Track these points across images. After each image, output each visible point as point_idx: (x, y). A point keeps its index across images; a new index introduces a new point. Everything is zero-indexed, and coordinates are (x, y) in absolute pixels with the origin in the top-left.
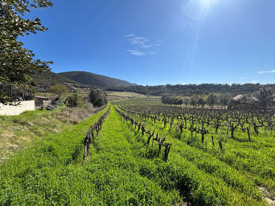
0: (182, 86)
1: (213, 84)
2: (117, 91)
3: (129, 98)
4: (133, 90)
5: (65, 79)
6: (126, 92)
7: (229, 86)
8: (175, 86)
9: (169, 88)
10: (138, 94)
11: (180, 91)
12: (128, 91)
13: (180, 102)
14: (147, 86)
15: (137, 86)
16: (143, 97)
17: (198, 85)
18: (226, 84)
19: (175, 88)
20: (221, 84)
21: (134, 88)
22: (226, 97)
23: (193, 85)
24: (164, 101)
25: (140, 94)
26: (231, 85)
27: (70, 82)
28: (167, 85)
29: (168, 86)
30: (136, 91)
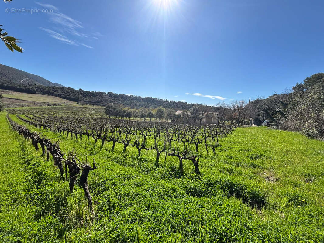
0: (127, 96)
1: (157, 99)
3: (48, 105)
4: (56, 93)
7: (168, 102)
8: (120, 95)
9: (113, 98)
10: (65, 101)
11: (125, 102)
12: (44, 94)
13: (129, 115)
14: (80, 89)
15: (63, 88)
16: (74, 105)
17: (144, 98)
18: (166, 100)
19: (120, 98)
20: (162, 100)
21: (57, 91)
22: (171, 111)
23: (139, 97)
24: (109, 112)
25: (68, 101)
28: (109, 93)
29: (111, 94)
30: (61, 95)
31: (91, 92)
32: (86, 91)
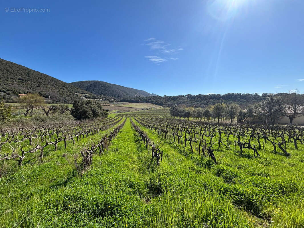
0: (204, 96)
1: (241, 94)
2: (132, 102)
3: (143, 110)
4: (150, 101)
5: (76, 89)
6: (141, 103)
7: (259, 96)
8: (197, 96)
9: (190, 99)
10: (155, 106)
11: (202, 102)
12: (143, 102)
14: (165, 96)
15: (154, 96)
16: (159, 109)
17: (223, 95)
18: (256, 93)
19: (197, 99)
20: (249, 94)
21: (150, 99)
23: (217, 95)
25: (156, 106)
26: (261, 95)
27: (81, 92)
28: (187, 95)
29: (189, 96)
30: (153, 101)
31: (172, 97)
32: (169, 96)
